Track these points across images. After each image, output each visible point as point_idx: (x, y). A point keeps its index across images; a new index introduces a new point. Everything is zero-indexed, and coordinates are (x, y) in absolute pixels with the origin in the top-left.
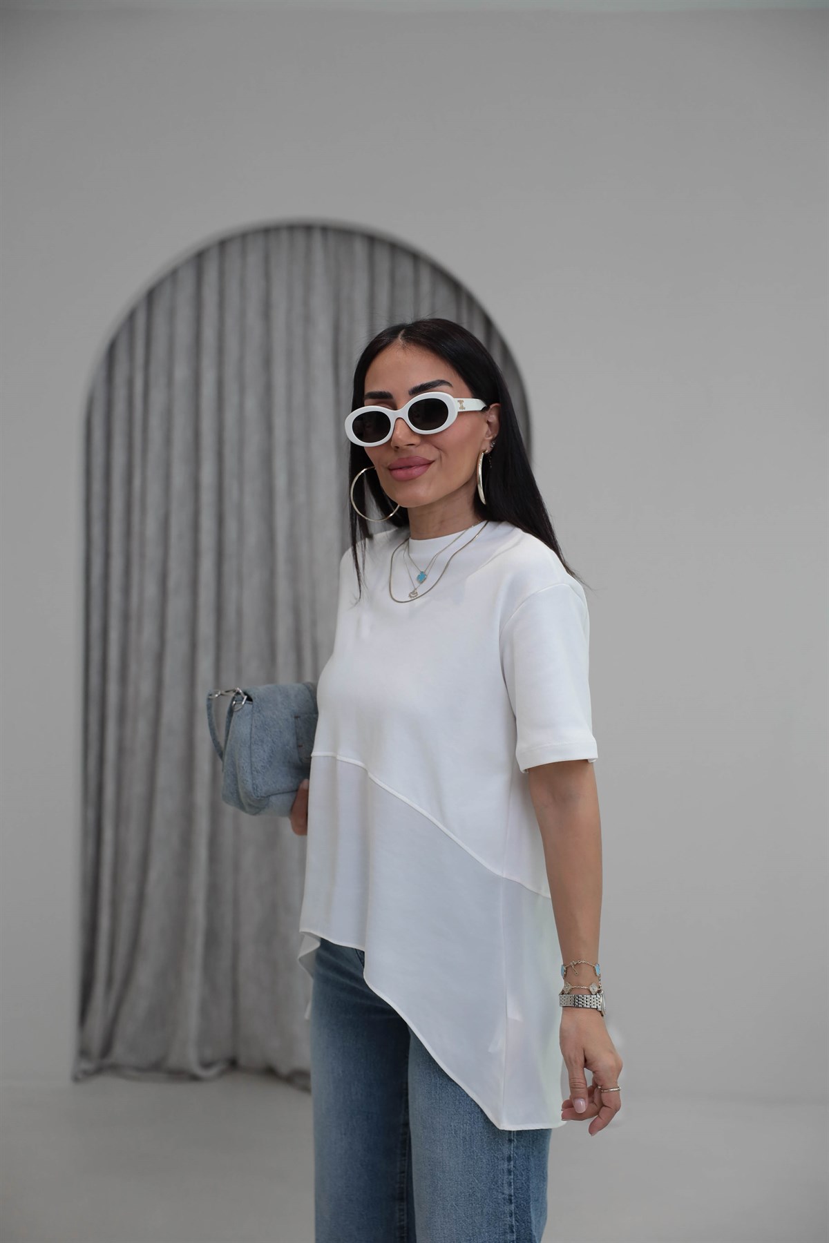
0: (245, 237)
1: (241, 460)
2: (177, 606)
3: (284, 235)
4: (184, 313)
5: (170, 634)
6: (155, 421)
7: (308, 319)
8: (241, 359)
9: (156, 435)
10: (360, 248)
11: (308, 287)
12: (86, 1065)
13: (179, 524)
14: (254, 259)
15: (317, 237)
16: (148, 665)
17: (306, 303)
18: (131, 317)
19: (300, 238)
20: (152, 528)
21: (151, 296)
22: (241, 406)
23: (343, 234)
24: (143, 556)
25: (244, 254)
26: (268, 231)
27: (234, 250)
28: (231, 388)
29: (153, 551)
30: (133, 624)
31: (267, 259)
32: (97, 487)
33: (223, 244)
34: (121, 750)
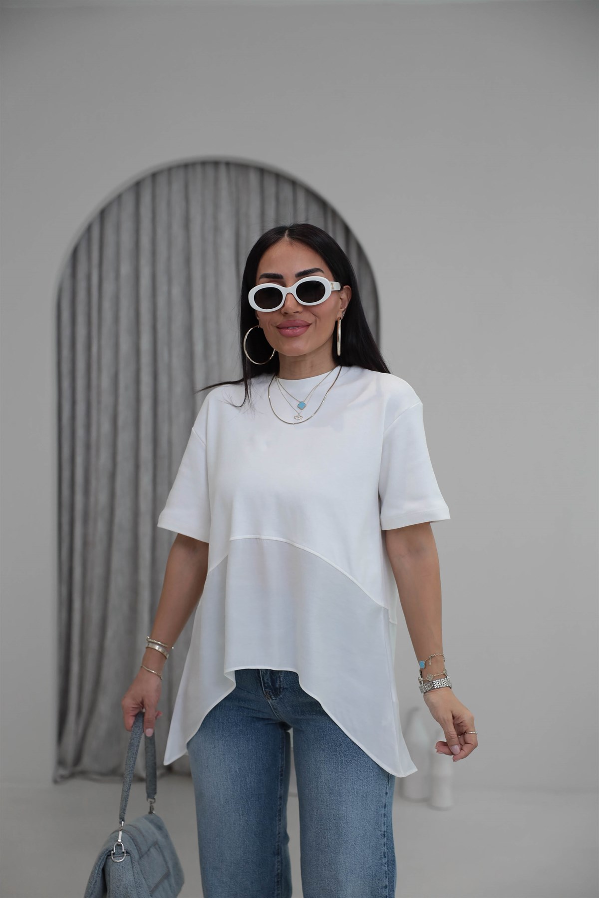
0: (170, 170)
1: (169, 332)
2: (125, 438)
3: (199, 169)
4: (127, 226)
5: (120, 458)
6: (107, 305)
7: (216, 229)
8: (169, 259)
9: (108, 315)
10: (253, 178)
11: (216, 206)
12: (63, 772)
13: (125, 378)
14: (177, 186)
15: (223, 170)
16: (104, 481)
17: (215, 218)
18: (89, 229)
19: (210, 171)
20: (106, 382)
21: (103, 214)
22: (169, 293)
23: (241, 167)
24: (99, 402)
25: (170, 183)
26: (187, 166)
27: (162, 180)
28: (162, 279)
29: (107, 399)
30: (93, 452)
31: (186, 186)
32: (66, 352)
33: (154, 176)
34: (85, 544)
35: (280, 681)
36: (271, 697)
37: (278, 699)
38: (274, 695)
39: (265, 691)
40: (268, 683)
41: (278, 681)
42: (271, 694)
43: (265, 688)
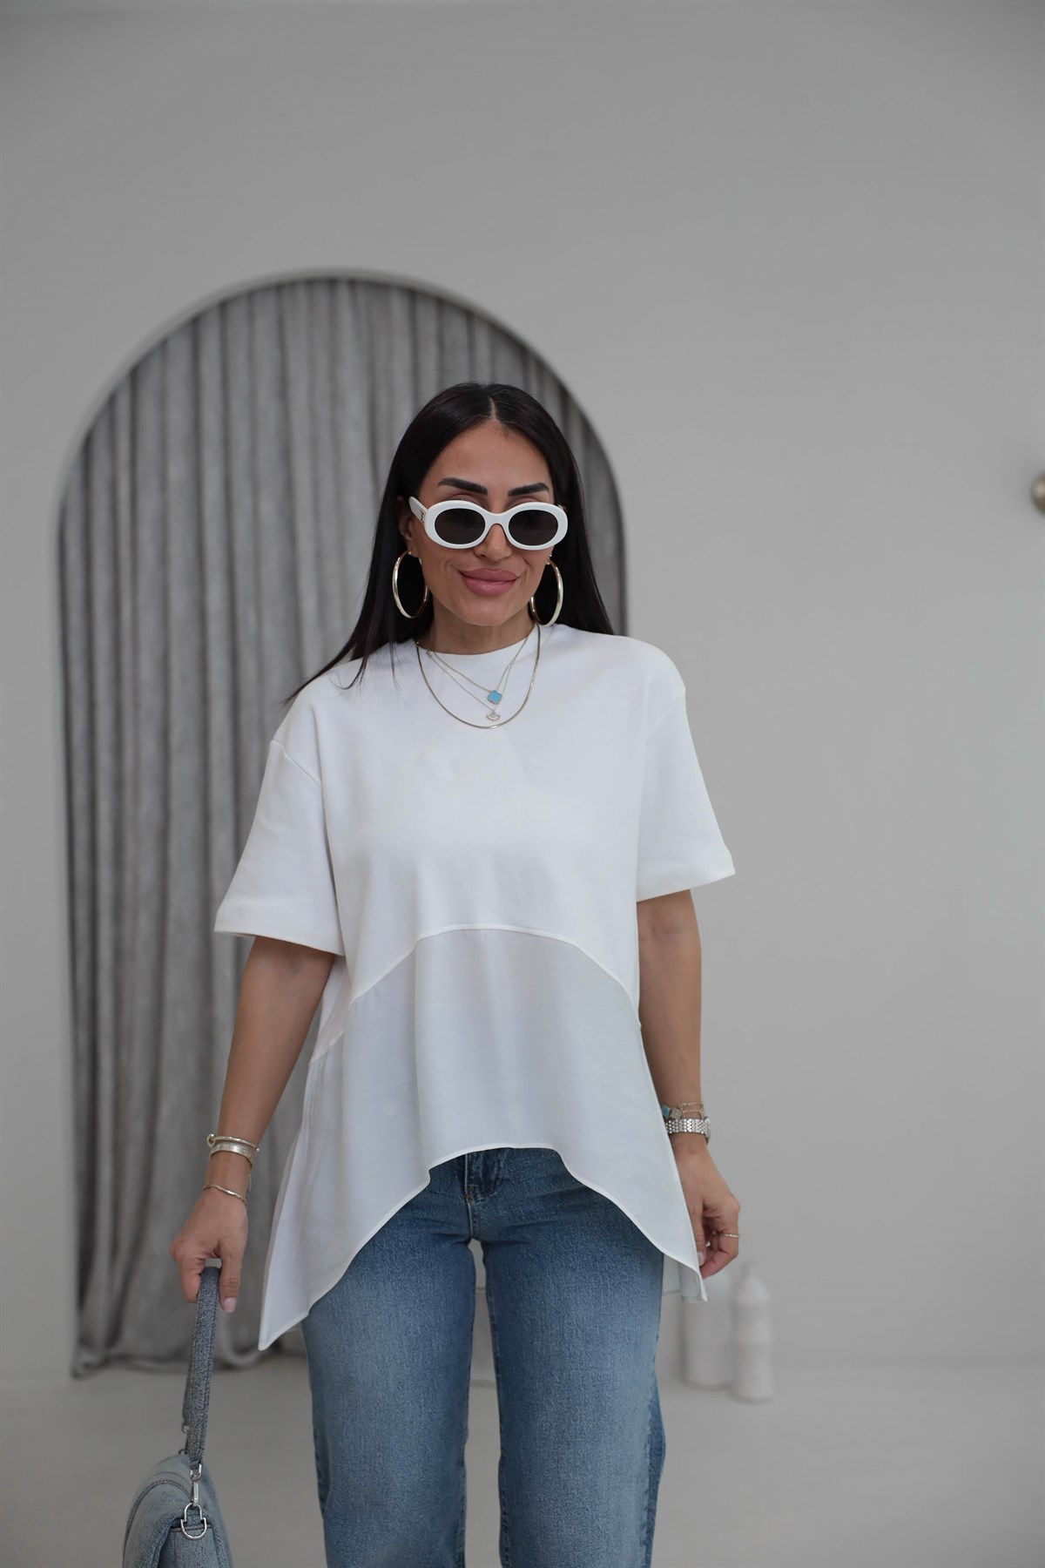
0: (250, 295)
1: (257, 580)
2: (184, 768)
3: (302, 293)
4: (179, 395)
5: (175, 803)
6: (147, 534)
7: (335, 398)
8: (253, 452)
9: (148, 551)
10: (398, 306)
11: (334, 357)
12: (88, 1357)
13: (182, 662)
14: (265, 324)
15: (344, 293)
16: (149, 843)
17: (333, 377)
18: (112, 401)
19: (322, 296)
20: (148, 670)
21: (135, 375)
22: (255, 511)
23: (377, 288)
24: (136, 706)
25: (251, 317)
26: (281, 288)
27: (238, 313)
28: (241, 487)
29: (150, 700)
30: (128, 793)
31: (280, 324)
32: (76, 620)
33: (224, 306)
34: (118, 954)
35: (499, 1168)
36: (475, 1196)
37: (487, 1198)
38: (482, 1194)
39: (468, 1187)
40: (478, 1173)
41: (496, 1169)
42: (477, 1191)
43: (468, 1183)
